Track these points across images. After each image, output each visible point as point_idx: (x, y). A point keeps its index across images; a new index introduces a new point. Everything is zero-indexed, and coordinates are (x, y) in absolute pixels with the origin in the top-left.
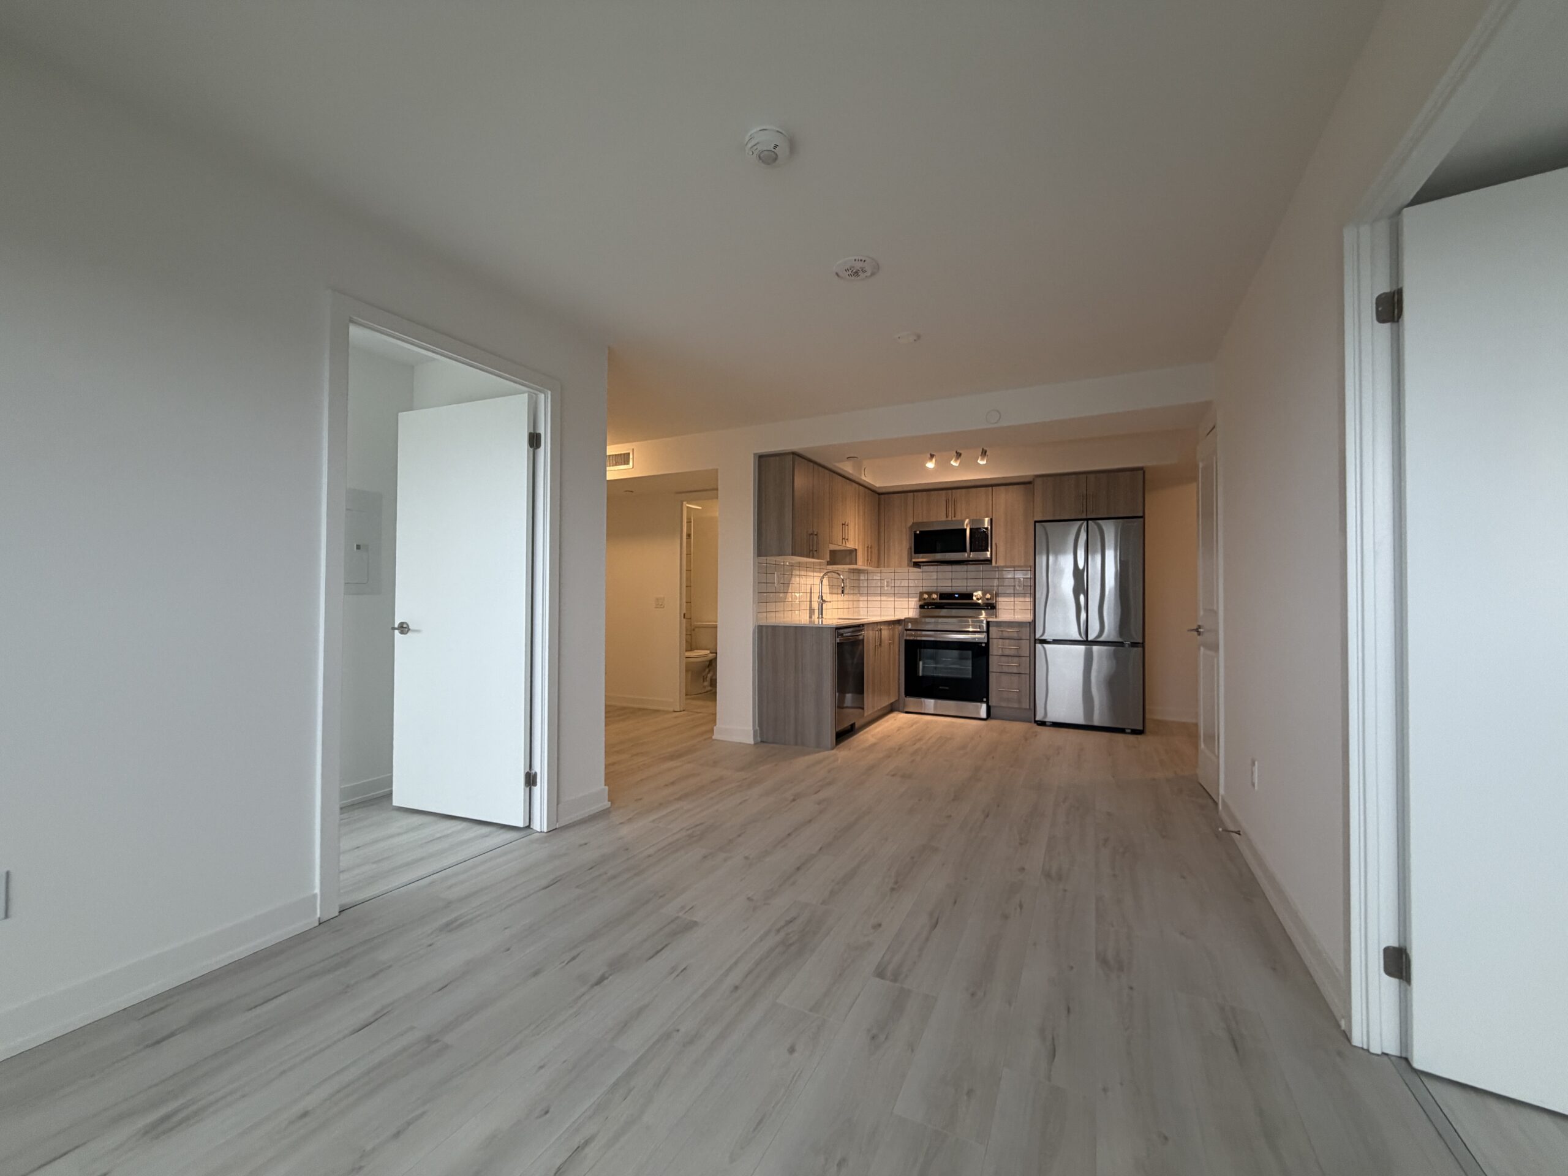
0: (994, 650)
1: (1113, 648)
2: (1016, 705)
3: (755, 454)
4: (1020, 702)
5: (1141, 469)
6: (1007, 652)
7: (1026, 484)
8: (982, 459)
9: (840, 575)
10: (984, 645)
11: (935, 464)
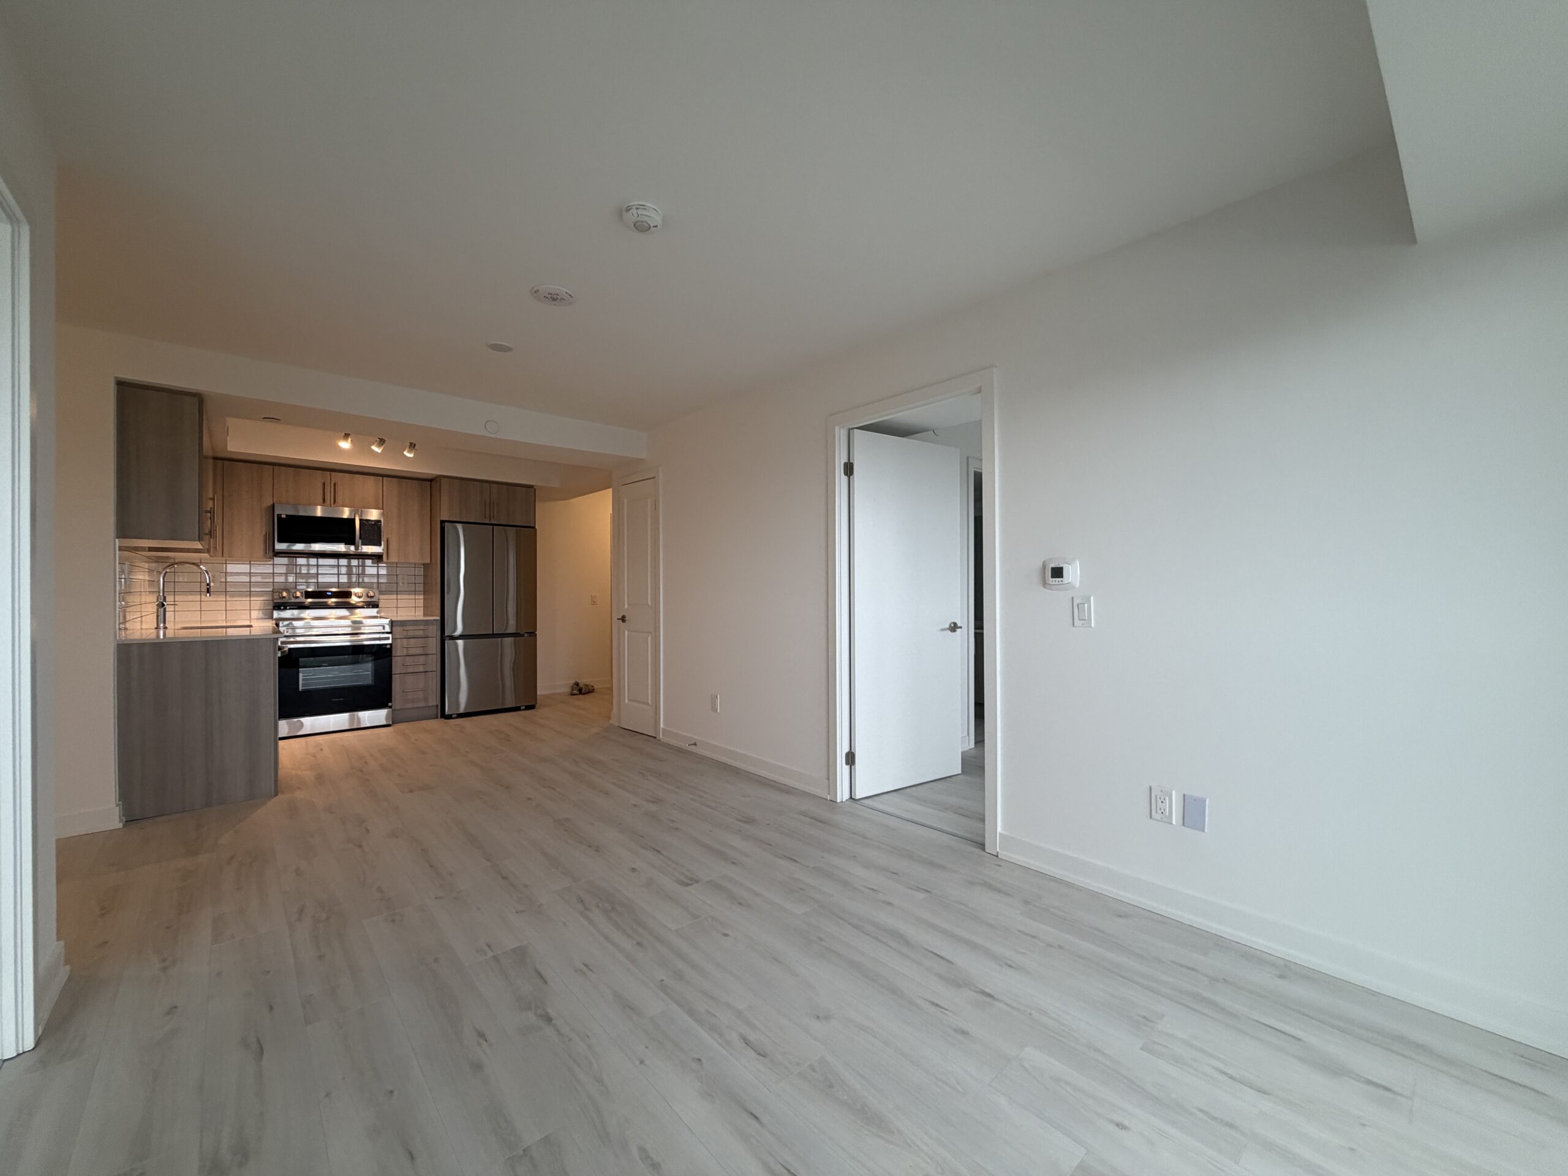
0: (397, 652)
1: (513, 638)
2: (422, 704)
3: (116, 378)
4: (426, 699)
5: (531, 487)
6: (412, 651)
7: (431, 484)
8: (409, 452)
9: (198, 566)
10: (388, 646)
11: (351, 443)
